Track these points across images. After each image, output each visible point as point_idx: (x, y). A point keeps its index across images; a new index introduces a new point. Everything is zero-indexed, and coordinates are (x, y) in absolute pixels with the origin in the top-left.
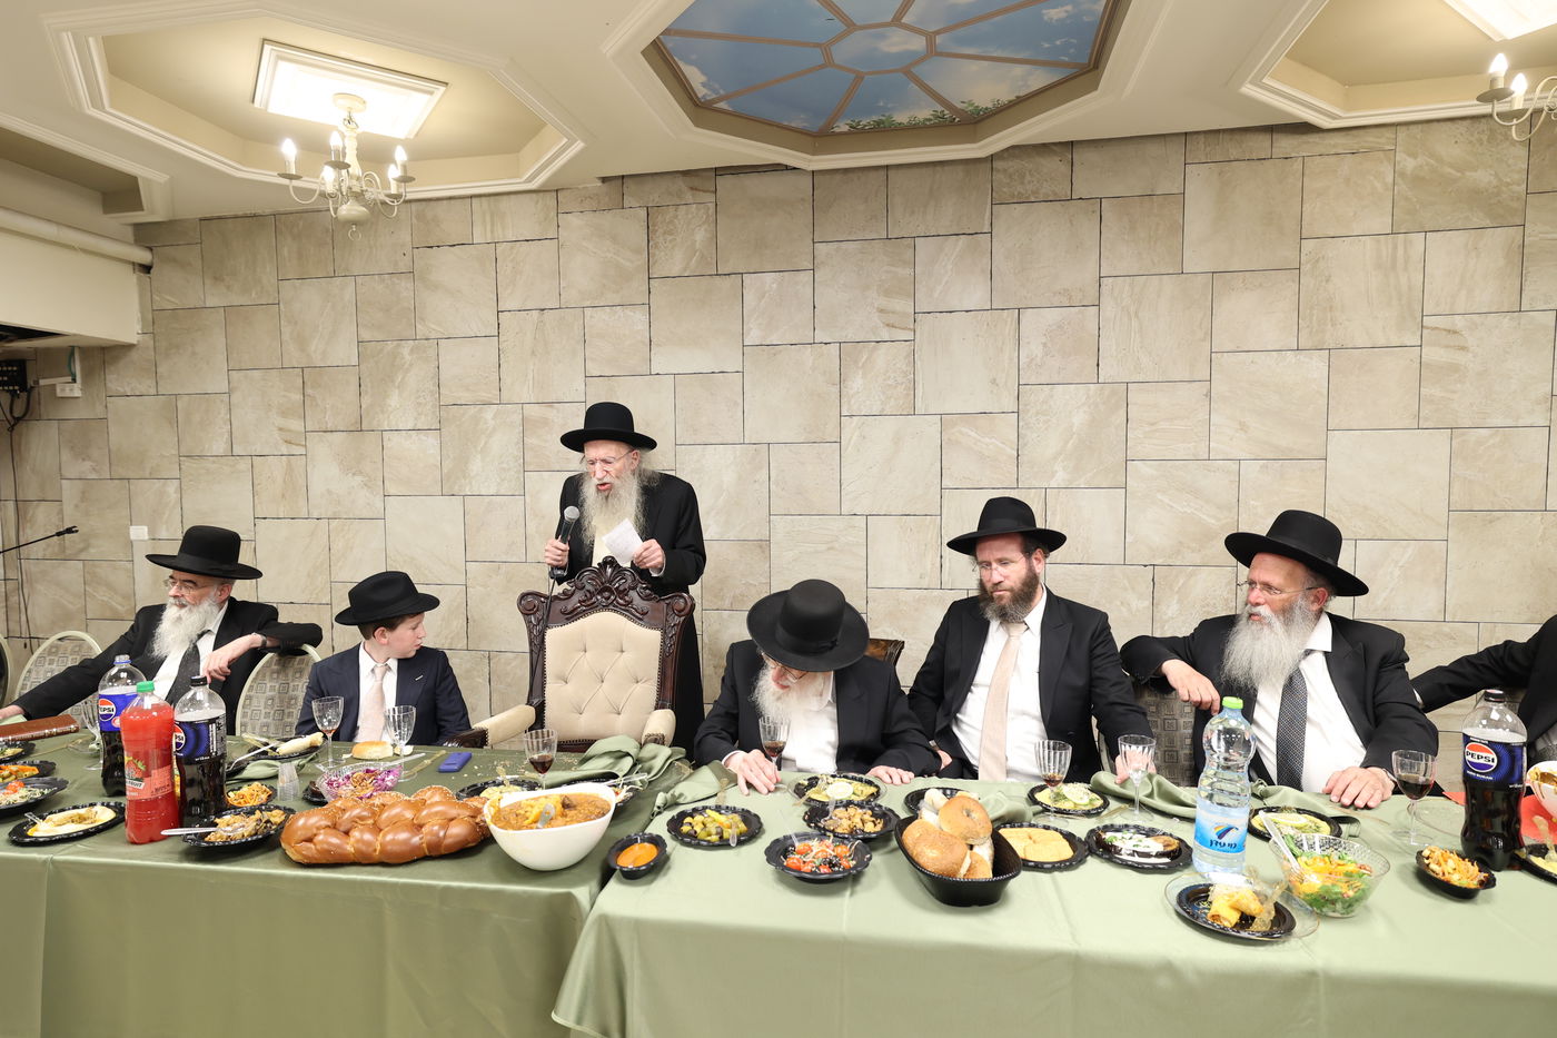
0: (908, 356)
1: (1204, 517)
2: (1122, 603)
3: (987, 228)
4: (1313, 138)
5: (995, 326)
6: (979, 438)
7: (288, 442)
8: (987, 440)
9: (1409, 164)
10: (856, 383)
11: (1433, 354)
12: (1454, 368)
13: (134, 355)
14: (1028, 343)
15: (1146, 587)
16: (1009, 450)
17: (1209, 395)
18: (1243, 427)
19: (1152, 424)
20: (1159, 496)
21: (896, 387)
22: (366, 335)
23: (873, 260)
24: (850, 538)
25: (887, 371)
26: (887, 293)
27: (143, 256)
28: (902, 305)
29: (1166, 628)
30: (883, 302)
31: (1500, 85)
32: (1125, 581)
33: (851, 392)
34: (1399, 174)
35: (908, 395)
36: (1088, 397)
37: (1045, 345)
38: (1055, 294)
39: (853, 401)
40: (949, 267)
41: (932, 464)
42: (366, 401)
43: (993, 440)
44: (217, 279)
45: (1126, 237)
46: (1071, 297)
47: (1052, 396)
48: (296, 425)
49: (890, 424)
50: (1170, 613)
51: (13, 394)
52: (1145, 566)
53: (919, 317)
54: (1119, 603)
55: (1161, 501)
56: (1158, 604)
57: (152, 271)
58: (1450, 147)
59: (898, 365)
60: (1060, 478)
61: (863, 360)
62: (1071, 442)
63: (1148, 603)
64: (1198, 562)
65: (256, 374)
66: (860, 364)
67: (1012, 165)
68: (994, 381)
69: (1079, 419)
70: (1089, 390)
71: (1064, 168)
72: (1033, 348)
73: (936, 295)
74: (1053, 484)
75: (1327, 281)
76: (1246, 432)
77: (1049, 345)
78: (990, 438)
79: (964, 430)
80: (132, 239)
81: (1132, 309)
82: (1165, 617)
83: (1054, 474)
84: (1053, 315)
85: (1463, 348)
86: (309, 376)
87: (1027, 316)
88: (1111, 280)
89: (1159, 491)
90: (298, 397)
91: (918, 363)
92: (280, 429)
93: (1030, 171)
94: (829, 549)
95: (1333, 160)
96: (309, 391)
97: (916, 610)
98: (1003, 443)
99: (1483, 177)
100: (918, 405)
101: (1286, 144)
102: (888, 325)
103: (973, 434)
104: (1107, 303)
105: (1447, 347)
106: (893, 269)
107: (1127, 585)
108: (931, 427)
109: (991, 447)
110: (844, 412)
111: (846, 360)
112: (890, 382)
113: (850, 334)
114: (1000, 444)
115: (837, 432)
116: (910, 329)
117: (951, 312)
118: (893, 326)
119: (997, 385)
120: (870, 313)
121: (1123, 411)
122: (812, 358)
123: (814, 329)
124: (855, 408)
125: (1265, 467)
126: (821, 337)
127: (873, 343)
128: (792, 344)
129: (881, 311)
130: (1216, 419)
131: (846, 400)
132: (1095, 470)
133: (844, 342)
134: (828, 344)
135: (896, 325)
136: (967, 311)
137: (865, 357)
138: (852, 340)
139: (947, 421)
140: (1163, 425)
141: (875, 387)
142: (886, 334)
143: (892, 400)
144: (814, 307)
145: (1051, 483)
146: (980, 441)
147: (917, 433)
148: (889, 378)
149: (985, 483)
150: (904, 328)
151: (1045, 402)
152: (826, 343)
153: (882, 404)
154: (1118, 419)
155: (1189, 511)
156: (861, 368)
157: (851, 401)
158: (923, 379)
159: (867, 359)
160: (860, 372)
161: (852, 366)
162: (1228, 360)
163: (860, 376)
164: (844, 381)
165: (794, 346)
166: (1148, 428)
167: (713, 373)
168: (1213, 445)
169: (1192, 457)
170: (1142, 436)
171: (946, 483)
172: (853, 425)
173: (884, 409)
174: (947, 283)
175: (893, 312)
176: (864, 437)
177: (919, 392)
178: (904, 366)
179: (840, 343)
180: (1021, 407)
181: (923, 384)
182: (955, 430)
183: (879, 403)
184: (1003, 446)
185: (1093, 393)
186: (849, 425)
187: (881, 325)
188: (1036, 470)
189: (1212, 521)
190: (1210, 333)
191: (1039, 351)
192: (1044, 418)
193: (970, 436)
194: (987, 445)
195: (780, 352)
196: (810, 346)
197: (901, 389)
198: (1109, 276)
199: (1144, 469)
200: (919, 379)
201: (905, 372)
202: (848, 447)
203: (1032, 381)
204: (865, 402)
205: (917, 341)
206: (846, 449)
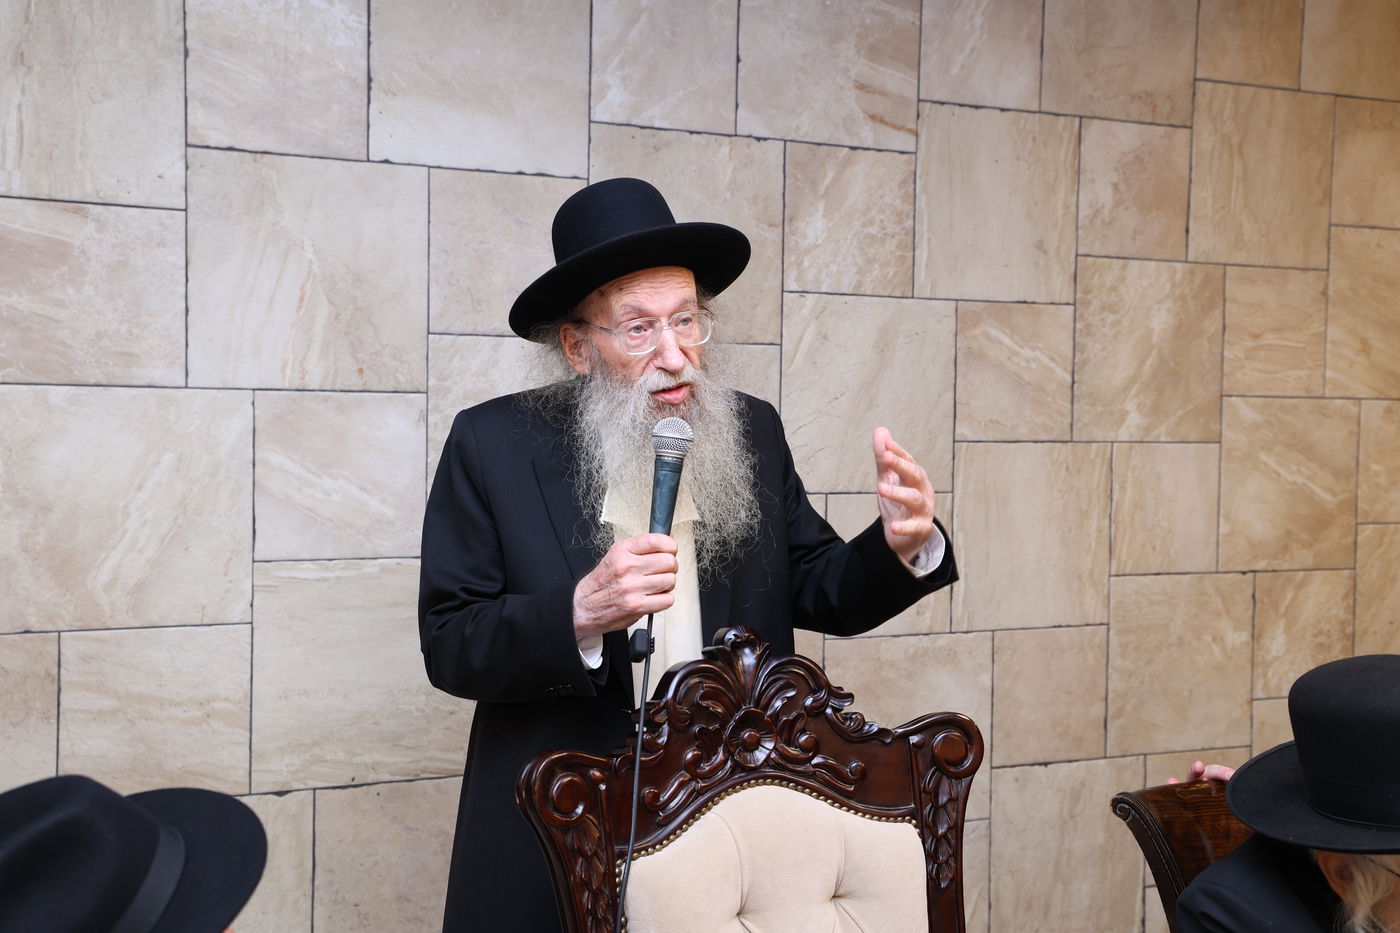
0: (903, 183)
1: (1318, 490)
2: (1214, 639)
5: (1045, 144)
6: (1016, 347)
8: (1027, 352)
10: (813, 227)
14: (1093, 181)
15: (1243, 610)
16: (1060, 373)
17: (1324, 293)
18: (1365, 348)
19: (1256, 336)
20: (1263, 456)
21: (883, 241)
25: (869, 209)
26: (874, 53)
28: (895, 80)
29: (1270, 674)
30: (862, 68)
32: (1219, 601)
33: (804, 244)
35: (902, 258)
36: (1174, 285)
37: (1116, 186)
38: (1133, 98)
39: (806, 264)
40: (979, 21)
41: (939, 396)
43: (1037, 353)
45: (1231, 15)
46: (1155, 106)
47: (1122, 279)
49: (874, 313)
50: (1274, 653)
52: (1244, 573)
53: (926, 108)
54: (1209, 639)
55: (1265, 464)
56: (1260, 636)
59: (888, 200)
60: (1134, 422)
61: (827, 182)
62: (1150, 361)
63: (1245, 636)
64: (1309, 562)
66: (822, 190)
68: (1040, 246)
69: (1161, 321)
70: (1174, 274)
73: (956, 70)
74: (1123, 434)
76: (1368, 355)
77: (1122, 188)
78: (1033, 349)
79: (994, 332)
81: (1235, 140)
82: (1269, 657)
83: (1124, 415)
84: (1127, 137)
87: (1094, 131)
88: (1210, 85)
89: (1262, 448)
91: (922, 201)
97: (910, 676)
98: (1052, 359)
100: (921, 276)
102: (873, 117)
103: (1007, 340)
104: (1203, 125)
106: (885, 6)
107: (1221, 607)
108: (939, 322)
109: (1034, 365)
110: (791, 285)
111: (796, 178)
112: (874, 230)
113: (805, 126)
114: (1046, 360)
115: (774, 325)
116: (910, 131)
117: (977, 107)
118: (882, 121)
119: (1045, 252)
120: (842, 88)
121: (1217, 313)
122: (732, 165)
123: (737, 105)
124: (810, 276)
125: (1389, 410)
126: (749, 123)
127: (846, 150)
128: (692, 132)
129: (862, 87)
130: (1333, 332)
131: (793, 258)
132: (1180, 413)
133: (792, 141)
134: (762, 141)
135: (887, 119)
136: (1003, 110)
137: (830, 175)
138: (807, 140)
139: (966, 313)
140: (1269, 339)
141: (846, 239)
142: (867, 135)
143: (876, 266)
144: (738, 60)
145: (1120, 432)
146: (1017, 354)
147: (917, 334)
148: (871, 222)
149: (1023, 432)
150: (900, 128)
151: (1114, 289)
152: (759, 139)
153: (857, 273)
154: (1212, 325)
155: (1299, 480)
156: (822, 196)
157: (802, 262)
158: (929, 229)
159: (835, 180)
160: (821, 205)
161: (807, 190)
162: (1351, 237)
163: (820, 214)
164: (791, 220)
165: (695, 135)
166: (1250, 344)
167: (520, 173)
168: (1329, 374)
169: (1303, 394)
170: (1242, 356)
171: (963, 431)
172: (805, 311)
173: (859, 284)
174: (973, 50)
175: (883, 93)
176: (825, 338)
177: (922, 255)
178: (898, 202)
179: (785, 141)
180: (1079, 295)
181: (929, 240)
182: (977, 331)
183: (854, 270)
184: (1052, 365)
185: (1178, 277)
186: (802, 310)
187: (862, 115)
188: (1099, 409)
189: (1327, 497)
190: (1328, 194)
191: (1106, 196)
192: (1111, 318)
193: (1001, 343)
194: (1027, 361)
195: (668, 144)
196: (727, 139)
197: (891, 245)
198: (1208, 80)
199: (1243, 410)
200: (923, 229)
201: (899, 214)
202: (795, 355)
203: (1097, 249)
204: (827, 266)
205: (921, 155)
206: (792, 360)
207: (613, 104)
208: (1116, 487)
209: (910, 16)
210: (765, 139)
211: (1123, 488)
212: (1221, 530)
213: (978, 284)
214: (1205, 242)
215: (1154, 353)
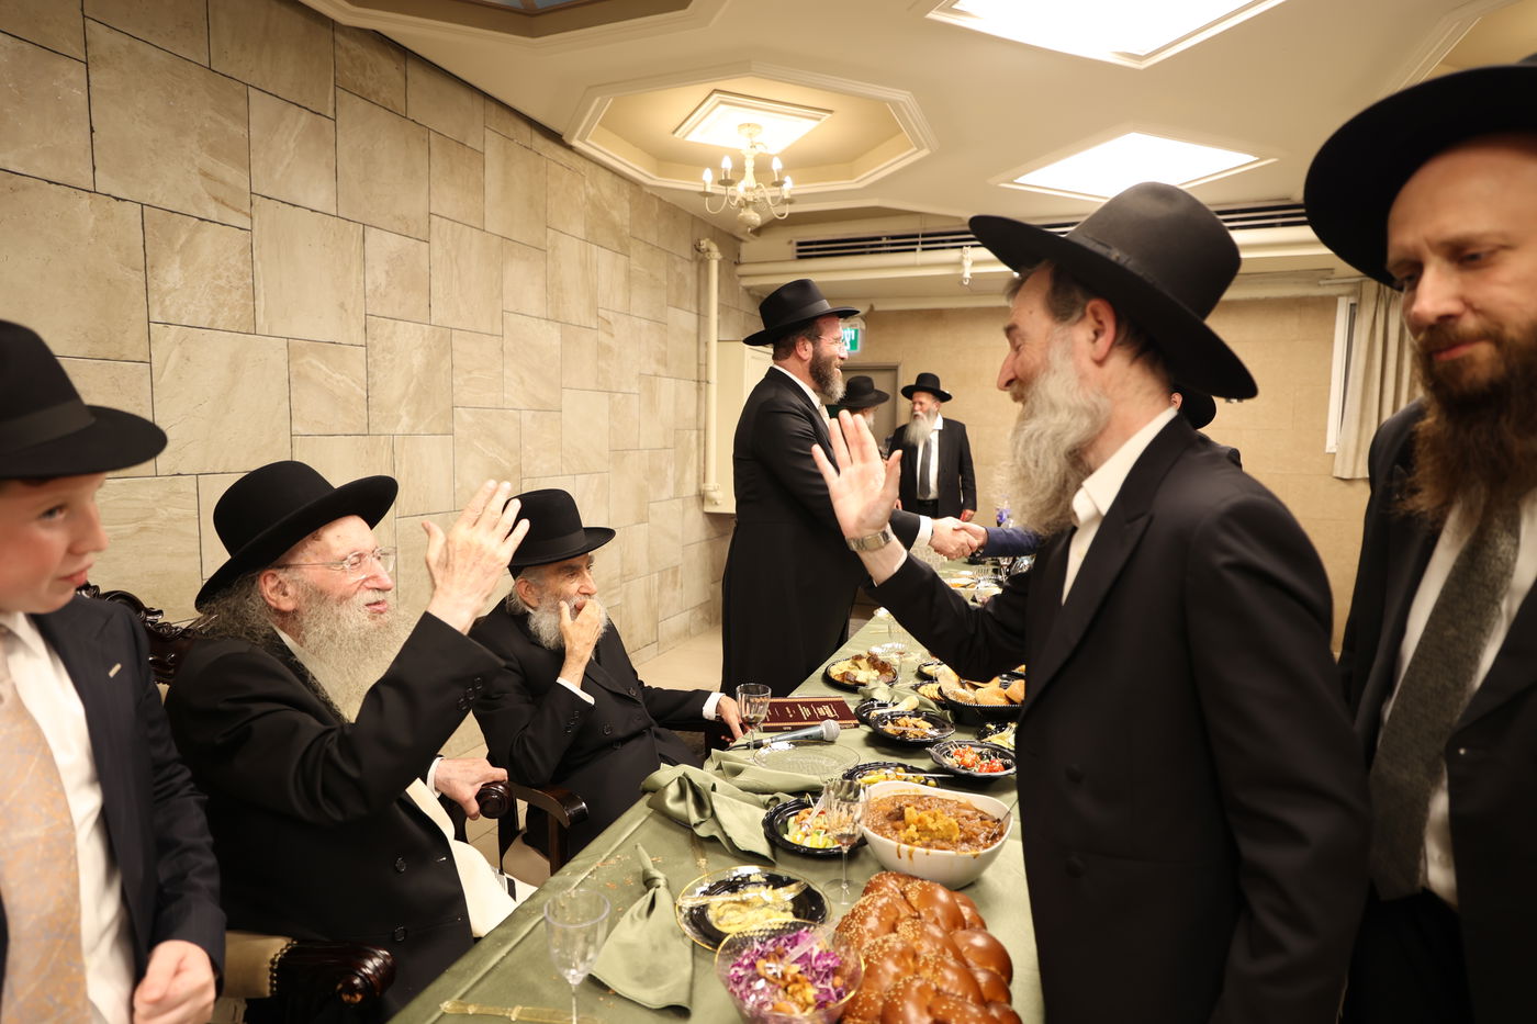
0: (243, 251)
1: (503, 462)
3: (330, 113)
4: (552, 145)
5: (342, 238)
6: (329, 373)
8: (338, 376)
9: (592, 191)
10: (171, 275)
11: (604, 338)
12: (609, 349)
14: (373, 267)
16: (359, 389)
17: (502, 349)
18: (522, 381)
19: (469, 372)
20: (476, 442)
21: (230, 292)
23: (190, 93)
24: (175, 511)
25: (217, 267)
26: (213, 151)
28: (231, 174)
30: (204, 160)
31: (729, 178)
33: (165, 287)
34: (587, 197)
35: (246, 305)
36: (424, 339)
37: (387, 272)
38: (394, 218)
39: (167, 302)
40: (292, 145)
41: (279, 404)
43: (344, 377)
45: (447, 178)
46: (408, 226)
47: (394, 333)
49: (225, 344)
53: (257, 199)
55: (477, 447)
58: (606, 187)
59: (232, 262)
60: (405, 422)
61: (182, 241)
62: (412, 385)
66: (178, 247)
67: (356, 48)
68: (342, 306)
69: (418, 359)
70: (424, 331)
71: (399, 79)
72: (377, 275)
73: (277, 176)
74: (399, 430)
75: (560, 266)
76: (523, 385)
77: (391, 274)
78: (341, 374)
79: (314, 362)
81: (453, 254)
83: (398, 421)
84: (392, 242)
85: (612, 335)
87: (372, 234)
88: (438, 218)
89: (475, 437)
91: (258, 266)
93: (371, 65)
94: (142, 530)
95: (559, 167)
98: (354, 381)
99: (616, 215)
100: (260, 320)
101: (539, 142)
102: (216, 199)
103: (322, 367)
104: (435, 241)
105: (607, 333)
106: (219, 118)
108: (276, 353)
109: (342, 385)
110: (155, 317)
111: (154, 235)
112: (222, 282)
113: (160, 196)
114: (350, 382)
115: (144, 346)
116: (245, 213)
117: (295, 206)
118: (223, 203)
119: (346, 311)
120: (189, 172)
121: (449, 358)
122: (93, 216)
123: (94, 169)
124: (172, 311)
125: (534, 416)
126: (106, 183)
127: (196, 220)
128: (50, 182)
129: (205, 174)
130: (507, 372)
131: (156, 297)
132: (431, 417)
133: (148, 205)
134: (119, 202)
135: (228, 202)
136: (312, 211)
137: (183, 238)
138: (162, 206)
139: (294, 348)
140: (476, 374)
141: (200, 287)
142: (212, 211)
143: (226, 309)
144: (92, 131)
145: (399, 427)
146: (331, 377)
147: (260, 360)
148: (220, 277)
149: (337, 430)
150: (238, 210)
151: (389, 338)
152: (118, 199)
153: (211, 313)
154: (446, 365)
155: (494, 455)
156: (178, 252)
157: (164, 300)
158: (264, 286)
159: (188, 242)
160: (178, 259)
161: (164, 246)
162: (513, 319)
163: (177, 265)
164: (152, 267)
165: (54, 185)
166: (466, 376)
168: (506, 395)
169: (494, 406)
170: (462, 383)
171: (297, 428)
172: (170, 338)
173: (213, 321)
174: (289, 165)
175: (223, 182)
176: (188, 359)
177: (261, 304)
178: (240, 264)
179: (142, 205)
180: (368, 341)
181: (265, 294)
182: (303, 361)
183: (209, 311)
184: (354, 385)
185: (426, 334)
186: (165, 339)
187: (207, 196)
188: (384, 414)
189: (507, 464)
190: (501, 294)
191: (382, 280)
192: (389, 357)
193: (320, 369)
194: (338, 382)
195: (25, 188)
196: (86, 194)
197: (236, 295)
198: (437, 215)
199: (464, 416)
200: (260, 286)
201: (241, 273)
202: (163, 372)
203: (377, 312)
204: (186, 306)
205: (255, 232)
206: (161, 375)
208: (396, 463)
209: (242, 131)
210: (123, 200)
211: (401, 463)
212: (456, 486)
213: (303, 328)
214: (438, 314)
215: (415, 380)
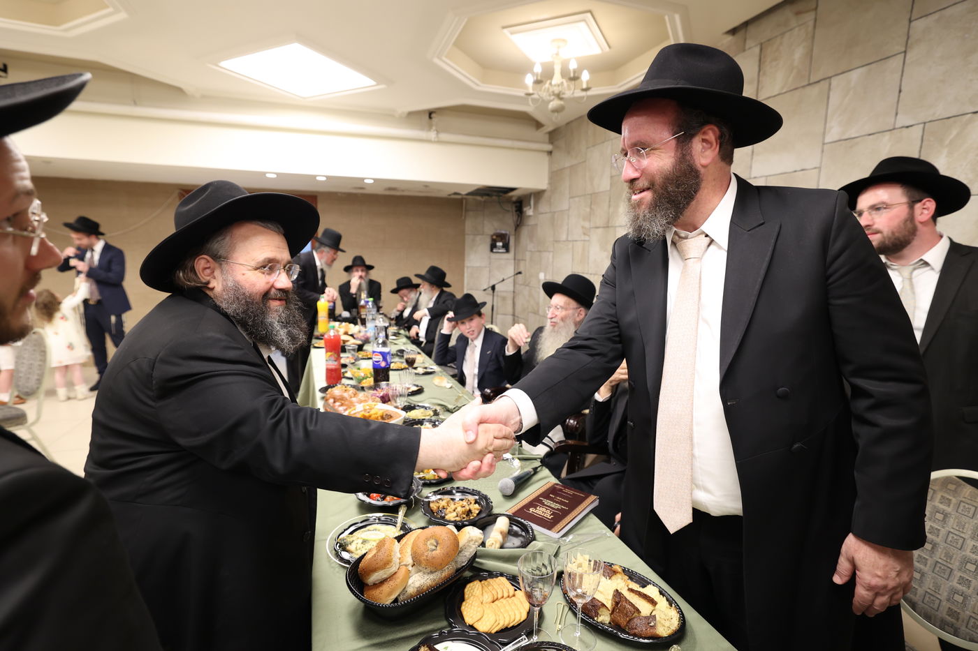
7: (584, 234)
13: (546, 195)
22: (614, 173)
27: (549, 147)
42: (611, 210)
44: (569, 153)
48: (587, 225)
51: (519, 216)
57: (553, 154)
61: (952, 137)
65: (577, 199)
66: (947, 142)
80: (547, 140)
86: (593, 198)
90: (588, 210)
92: (583, 227)
96: (592, 206)
111: (929, 140)
113: (941, 111)
122: (892, 143)
123: (897, 115)
126: (902, 120)
127: (970, 115)
128: (870, 135)
133: (930, 121)
134: (910, 128)
137: (954, 132)
138: (940, 118)
144: (900, 91)
152: (907, 127)
156: (947, 146)
159: (957, 135)
160: (945, 151)
161: (936, 145)
163: (944, 156)
165: (871, 137)
167: (795, 171)
179: (925, 123)
196: (888, 133)
207: (834, 133)
210: (911, 126)
